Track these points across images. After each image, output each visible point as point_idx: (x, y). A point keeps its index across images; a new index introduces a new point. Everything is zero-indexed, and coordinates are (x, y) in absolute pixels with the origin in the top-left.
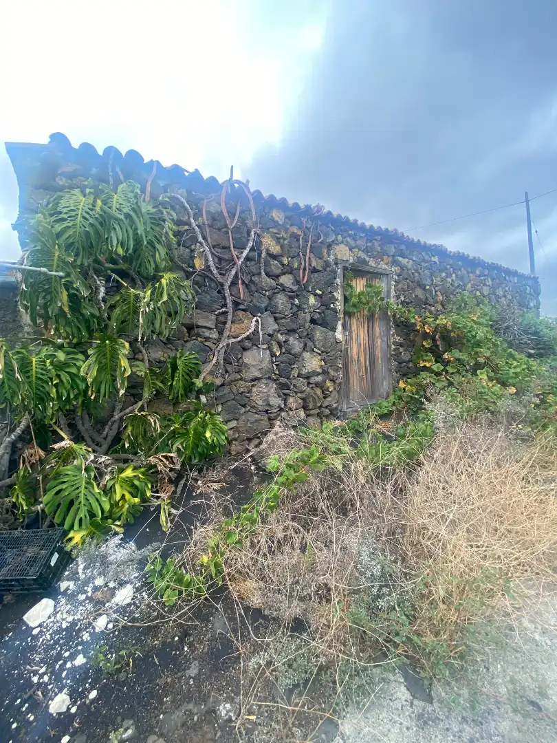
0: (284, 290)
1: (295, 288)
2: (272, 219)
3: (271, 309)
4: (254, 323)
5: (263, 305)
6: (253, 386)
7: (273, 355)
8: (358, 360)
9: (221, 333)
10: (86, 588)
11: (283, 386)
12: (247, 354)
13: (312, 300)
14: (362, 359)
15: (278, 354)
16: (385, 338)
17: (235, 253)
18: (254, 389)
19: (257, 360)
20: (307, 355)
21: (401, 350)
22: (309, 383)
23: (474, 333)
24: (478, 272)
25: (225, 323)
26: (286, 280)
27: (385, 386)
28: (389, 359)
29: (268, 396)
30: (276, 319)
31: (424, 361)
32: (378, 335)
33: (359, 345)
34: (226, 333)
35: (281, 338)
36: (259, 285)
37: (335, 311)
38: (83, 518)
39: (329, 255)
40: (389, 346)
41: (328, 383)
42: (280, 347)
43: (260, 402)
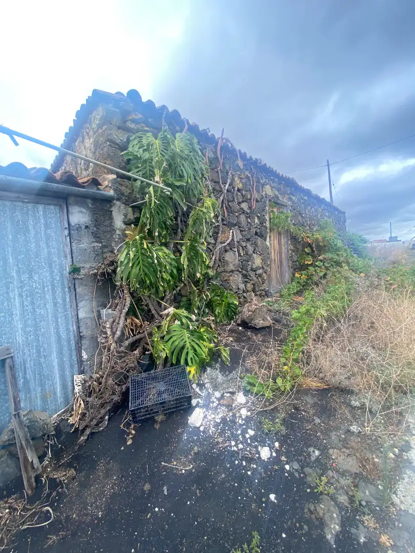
0: (244, 213)
1: (248, 211)
2: (237, 165)
3: (238, 224)
4: (231, 234)
5: (235, 222)
6: (231, 276)
7: (240, 255)
8: (275, 260)
9: (216, 239)
10: (211, 400)
11: (245, 276)
12: (227, 254)
13: (256, 221)
14: (276, 259)
15: (242, 255)
16: (286, 246)
17: (222, 186)
18: (231, 278)
19: (232, 259)
20: (255, 255)
21: (294, 254)
22: (256, 274)
23: (335, 243)
24: (322, 208)
25: (218, 233)
26: (244, 206)
27: (287, 276)
28: (288, 260)
29: (238, 283)
30: (241, 231)
31: (307, 261)
32: (283, 244)
33: (275, 250)
34: (219, 240)
35: (244, 244)
36: (233, 208)
37: (266, 227)
38: (193, 357)
39: (263, 191)
40: (288, 251)
41: (264, 275)
42: (243, 250)
43: (234, 287)
